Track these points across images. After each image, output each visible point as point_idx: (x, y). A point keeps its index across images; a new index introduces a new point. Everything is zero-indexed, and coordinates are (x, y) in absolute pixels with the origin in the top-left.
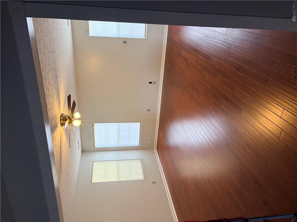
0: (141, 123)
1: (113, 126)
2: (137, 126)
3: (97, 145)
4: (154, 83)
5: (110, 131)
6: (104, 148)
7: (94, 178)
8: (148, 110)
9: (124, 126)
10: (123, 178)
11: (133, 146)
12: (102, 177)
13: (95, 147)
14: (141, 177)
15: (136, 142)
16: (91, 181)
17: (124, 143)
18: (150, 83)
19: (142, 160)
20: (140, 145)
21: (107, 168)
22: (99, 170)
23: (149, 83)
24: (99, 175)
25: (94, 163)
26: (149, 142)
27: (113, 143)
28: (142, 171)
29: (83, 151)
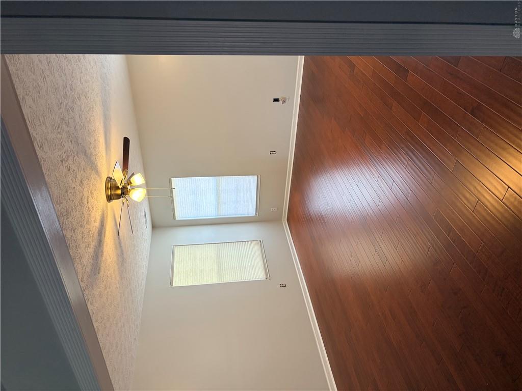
0: (259, 176)
1: (207, 183)
2: (250, 182)
3: (180, 215)
4: (284, 102)
5: (202, 190)
6: (193, 220)
7: (176, 277)
8: (272, 153)
9: (228, 182)
10: (229, 278)
11: (244, 216)
12: (191, 275)
13: (177, 219)
14: (259, 274)
15: (249, 208)
16: (172, 283)
17: (228, 211)
18: (276, 100)
19: (260, 241)
20: (257, 214)
21: (198, 258)
22: (185, 262)
23: (273, 100)
24: (185, 271)
25: (176, 249)
26: (272, 209)
27: (208, 212)
28: (262, 263)
29: (154, 227)
